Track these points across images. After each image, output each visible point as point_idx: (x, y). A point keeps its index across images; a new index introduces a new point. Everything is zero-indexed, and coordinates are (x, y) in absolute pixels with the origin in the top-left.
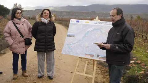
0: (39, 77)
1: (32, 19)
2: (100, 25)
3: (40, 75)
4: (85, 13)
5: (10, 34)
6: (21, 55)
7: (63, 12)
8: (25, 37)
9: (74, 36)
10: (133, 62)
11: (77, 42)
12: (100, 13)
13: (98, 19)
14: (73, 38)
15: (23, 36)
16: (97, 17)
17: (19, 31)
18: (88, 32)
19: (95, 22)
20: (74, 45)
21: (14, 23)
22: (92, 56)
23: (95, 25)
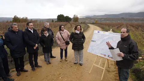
0: (75, 64)
1: (83, 23)
2: (112, 35)
3: (75, 62)
4: (117, 19)
5: (58, 38)
6: (65, 50)
7: (102, 18)
8: (65, 41)
9: (95, 41)
10: (141, 58)
11: (97, 46)
12: (127, 19)
13: (112, 31)
14: (95, 42)
15: (64, 40)
16: (111, 30)
17: (62, 37)
18: (104, 39)
19: (109, 33)
20: (94, 47)
21: (60, 33)
22: (105, 55)
23: (109, 35)
